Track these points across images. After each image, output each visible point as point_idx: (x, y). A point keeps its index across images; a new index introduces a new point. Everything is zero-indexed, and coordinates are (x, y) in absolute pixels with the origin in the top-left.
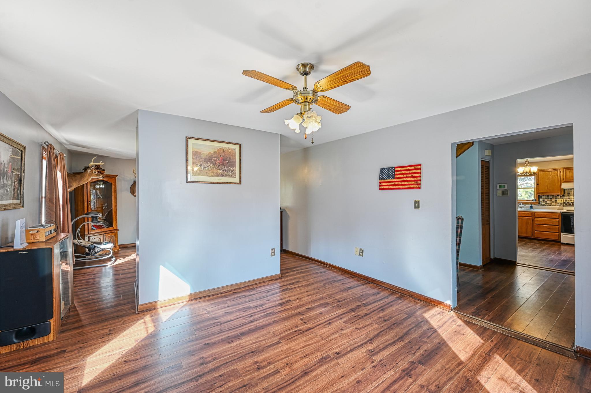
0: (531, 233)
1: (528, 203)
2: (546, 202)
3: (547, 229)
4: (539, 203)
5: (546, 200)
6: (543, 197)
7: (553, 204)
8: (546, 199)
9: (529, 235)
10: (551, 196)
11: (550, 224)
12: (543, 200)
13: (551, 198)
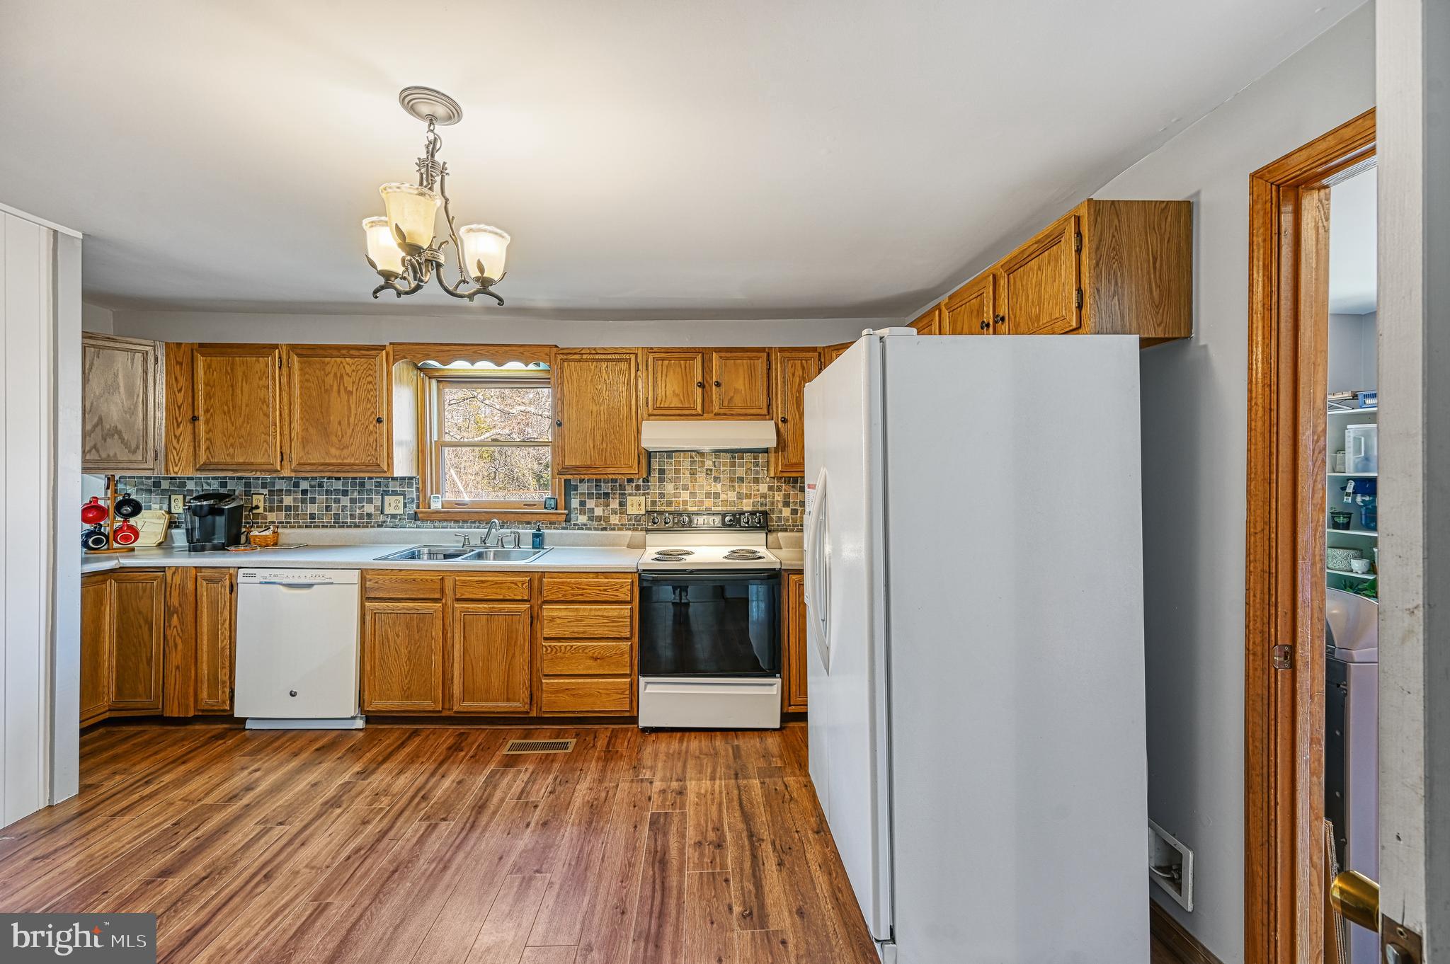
0: (527, 694)
1: (528, 518)
2: (592, 510)
3: (591, 662)
4: (568, 520)
5: (591, 504)
6: (583, 488)
7: (614, 519)
8: (590, 495)
9: (518, 705)
10: (606, 482)
11: (600, 632)
12: (583, 504)
13: (607, 495)
